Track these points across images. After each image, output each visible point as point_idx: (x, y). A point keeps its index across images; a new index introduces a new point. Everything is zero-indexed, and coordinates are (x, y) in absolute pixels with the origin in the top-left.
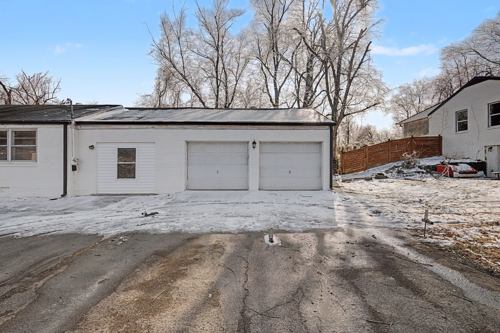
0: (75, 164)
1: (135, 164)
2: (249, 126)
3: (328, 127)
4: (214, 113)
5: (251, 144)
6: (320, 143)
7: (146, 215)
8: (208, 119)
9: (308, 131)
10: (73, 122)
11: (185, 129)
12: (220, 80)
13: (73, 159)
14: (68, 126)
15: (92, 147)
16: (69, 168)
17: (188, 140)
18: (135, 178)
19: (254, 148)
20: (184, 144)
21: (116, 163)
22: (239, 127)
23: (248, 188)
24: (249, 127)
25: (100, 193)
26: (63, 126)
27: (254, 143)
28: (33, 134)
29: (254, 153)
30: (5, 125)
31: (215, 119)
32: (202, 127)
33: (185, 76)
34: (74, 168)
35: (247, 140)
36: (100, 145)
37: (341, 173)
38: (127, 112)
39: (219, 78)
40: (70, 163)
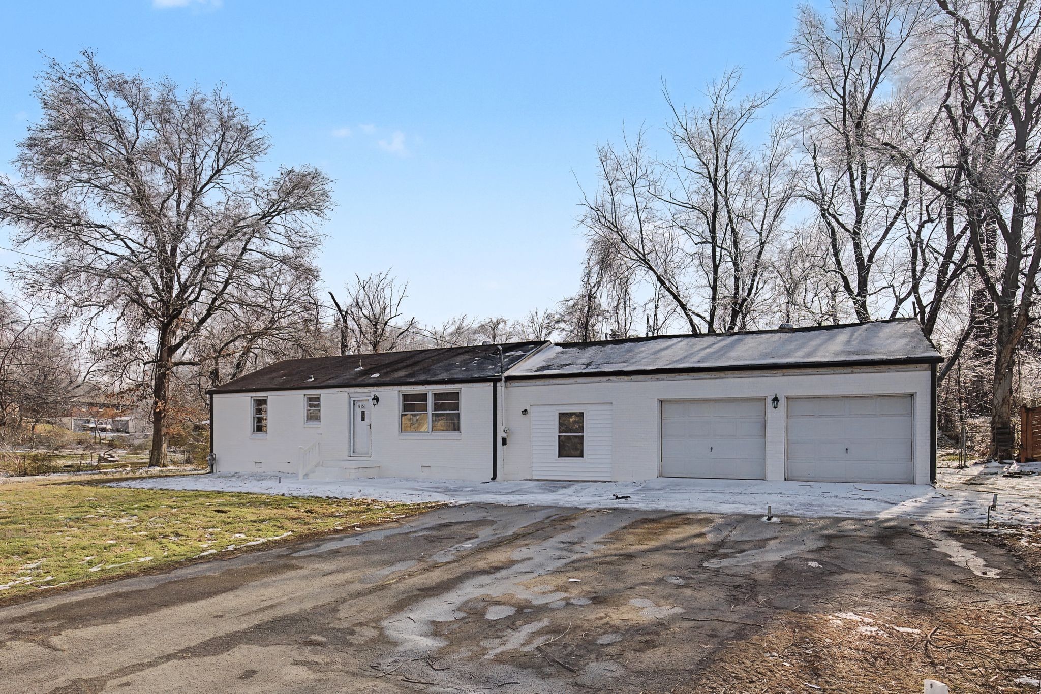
0: (505, 435)
1: (583, 436)
2: (765, 371)
3: (926, 366)
4: (705, 348)
5: (769, 402)
6: (912, 396)
7: (617, 498)
8: (694, 362)
9: (883, 374)
10: (503, 379)
11: (658, 380)
12: (722, 248)
13: (503, 429)
14: (499, 384)
15: (525, 412)
16: (499, 441)
17: (662, 398)
18: (582, 456)
19: (775, 408)
20: (656, 404)
21: (557, 434)
22: (749, 373)
23: (765, 474)
24: (765, 373)
25: (534, 477)
26: (492, 384)
27: (776, 400)
28: (456, 395)
29: (776, 418)
30: (426, 386)
31: (706, 362)
32: (685, 376)
33: (644, 255)
34: (504, 442)
35: (763, 395)
36: (534, 409)
37: (1023, 459)
38: (562, 353)
39: (719, 243)
40: (501, 435)
